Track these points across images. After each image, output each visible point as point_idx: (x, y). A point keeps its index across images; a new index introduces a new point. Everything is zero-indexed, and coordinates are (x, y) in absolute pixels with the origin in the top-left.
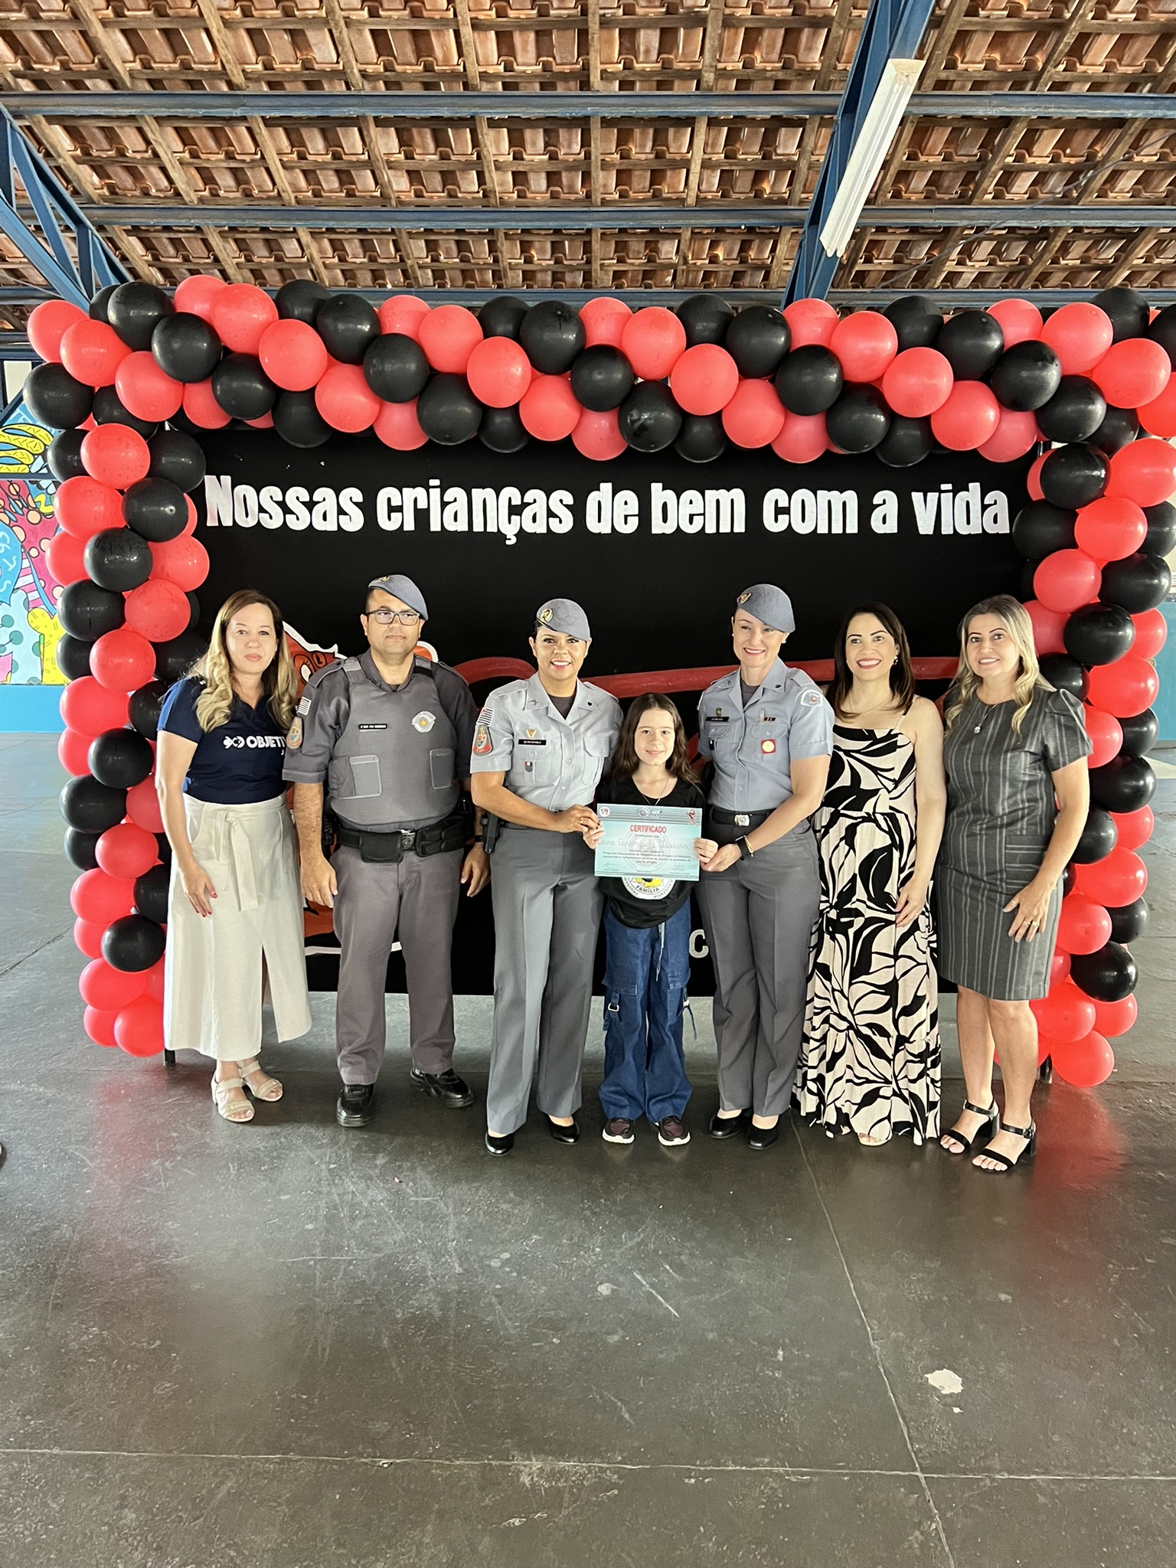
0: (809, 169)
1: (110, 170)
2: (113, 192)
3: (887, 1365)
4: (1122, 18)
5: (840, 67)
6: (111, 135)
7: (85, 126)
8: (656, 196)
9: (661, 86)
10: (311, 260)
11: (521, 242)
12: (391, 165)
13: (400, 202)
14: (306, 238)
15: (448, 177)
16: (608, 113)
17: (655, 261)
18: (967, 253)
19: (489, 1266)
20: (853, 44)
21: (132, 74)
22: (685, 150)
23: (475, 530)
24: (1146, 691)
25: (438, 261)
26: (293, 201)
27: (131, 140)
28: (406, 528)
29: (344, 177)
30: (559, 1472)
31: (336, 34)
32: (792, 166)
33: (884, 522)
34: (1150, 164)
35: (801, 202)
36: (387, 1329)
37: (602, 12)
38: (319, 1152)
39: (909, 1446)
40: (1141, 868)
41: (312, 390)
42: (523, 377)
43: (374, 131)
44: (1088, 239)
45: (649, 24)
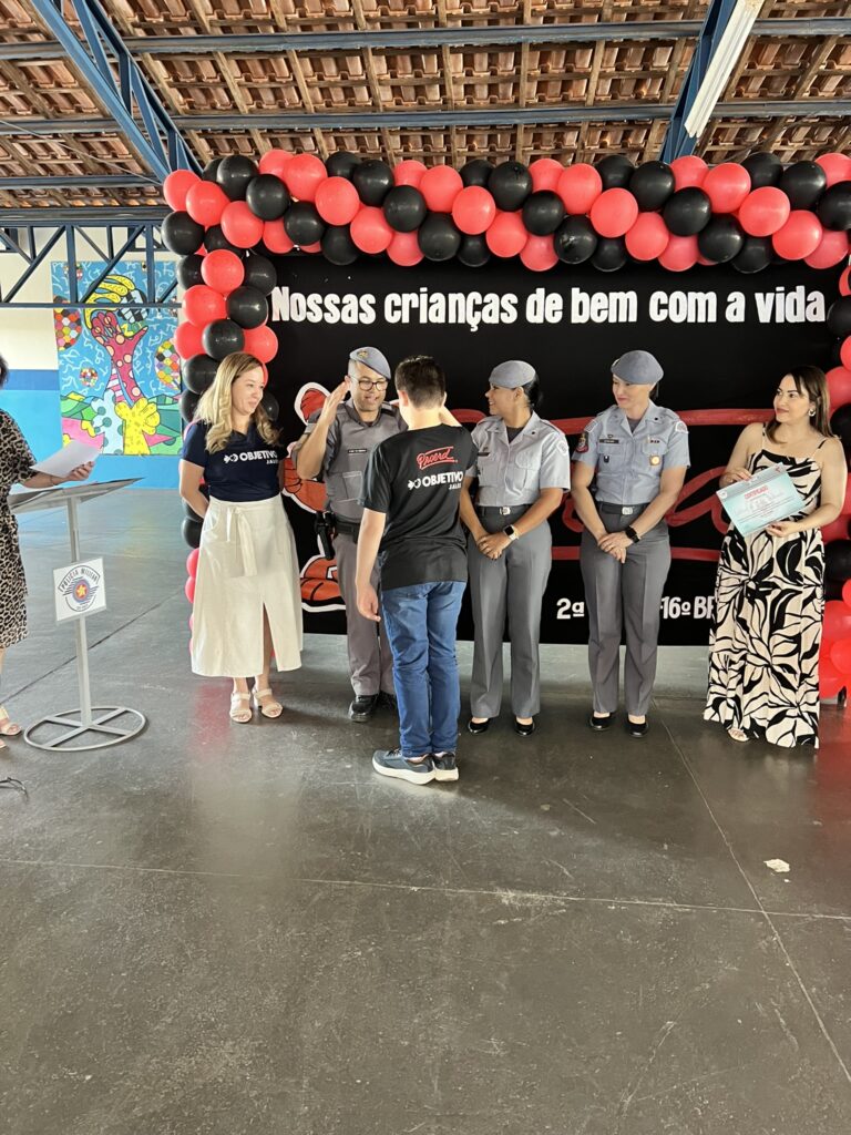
0: (676, 76)
1: (191, 92)
2: (192, 107)
5: (702, 2)
6: (193, 66)
7: (177, 61)
8: (565, 99)
9: (573, 19)
11: (468, 136)
12: (381, 83)
13: (386, 109)
14: (319, 136)
15: (419, 90)
16: (535, 40)
17: (561, 147)
18: (788, 137)
21: (211, 23)
22: (587, 65)
25: (408, 150)
26: (313, 110)
27: (207, 70)
28: (403, 322)
29: (348, 92)
30: (527, 899)
32: (664, 75)
33: (735, 313)
35: (669, 101)
36: (406, 821)
39: (756, 898)
41: (348, 226)
42: (490, 213)
43: (372, 58)
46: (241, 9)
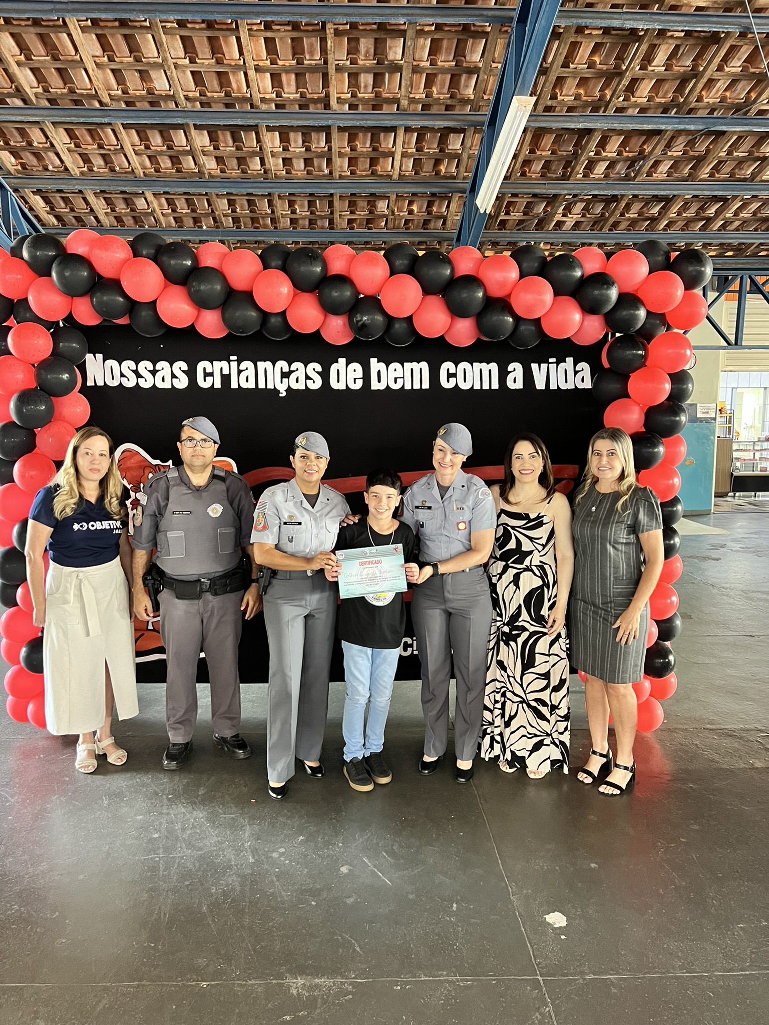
0: (468, 158)
1: (22, 154)
2: (24, 168)
3: (520, 910)
4: (657, 69)
5: (486, 97)
6: (22, 132)
7: (7, 128)
8: (374, 173)
9: (374, 107)
10: (154, 211)
11: (289, 201)
12: (204, 153)
13: (210, 175)
14: (150, 197)
15: (241, 161)
16: (342, 123)
17: (373, 213)
18: (568, 210)
19: (271, 857)
20: (493, 84)
21: (36, 95)
22: (391, 146)
23: (260, 387)
24: (673, 485)
25: (236, 212)
26: (142, 175)
27: (36, 137)
28: (216, 387)
29: (174, 160)
30: (315, 986)
31: (168, 74)
32: (458, 157)
33: (515, 382)
34: (677, 157)
35: (464, 178)
36: (206, 900)
37: (337, 62)
38: (162, 787)
39: (533, 960)
40: (674, 594)
41: (155, 302)
42: (288, 294)
43: (194, 132)
44: (643, 202)
45: (367, 70)
46: (65, 84)
